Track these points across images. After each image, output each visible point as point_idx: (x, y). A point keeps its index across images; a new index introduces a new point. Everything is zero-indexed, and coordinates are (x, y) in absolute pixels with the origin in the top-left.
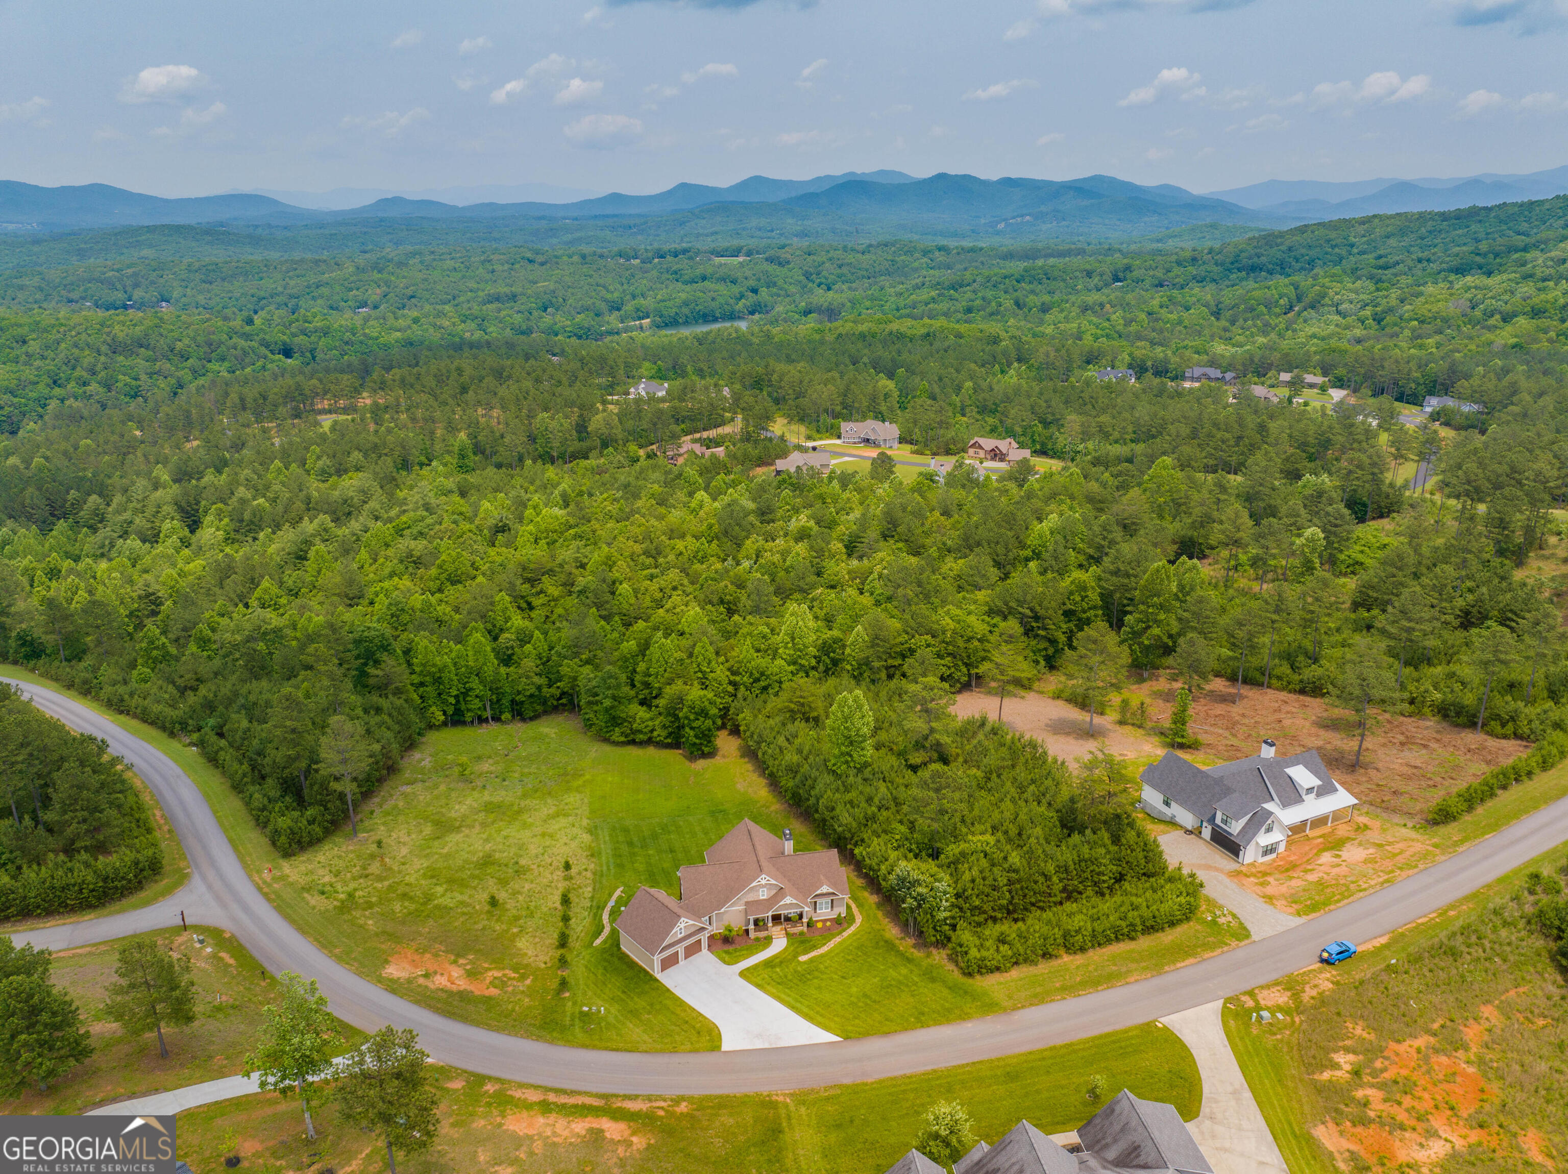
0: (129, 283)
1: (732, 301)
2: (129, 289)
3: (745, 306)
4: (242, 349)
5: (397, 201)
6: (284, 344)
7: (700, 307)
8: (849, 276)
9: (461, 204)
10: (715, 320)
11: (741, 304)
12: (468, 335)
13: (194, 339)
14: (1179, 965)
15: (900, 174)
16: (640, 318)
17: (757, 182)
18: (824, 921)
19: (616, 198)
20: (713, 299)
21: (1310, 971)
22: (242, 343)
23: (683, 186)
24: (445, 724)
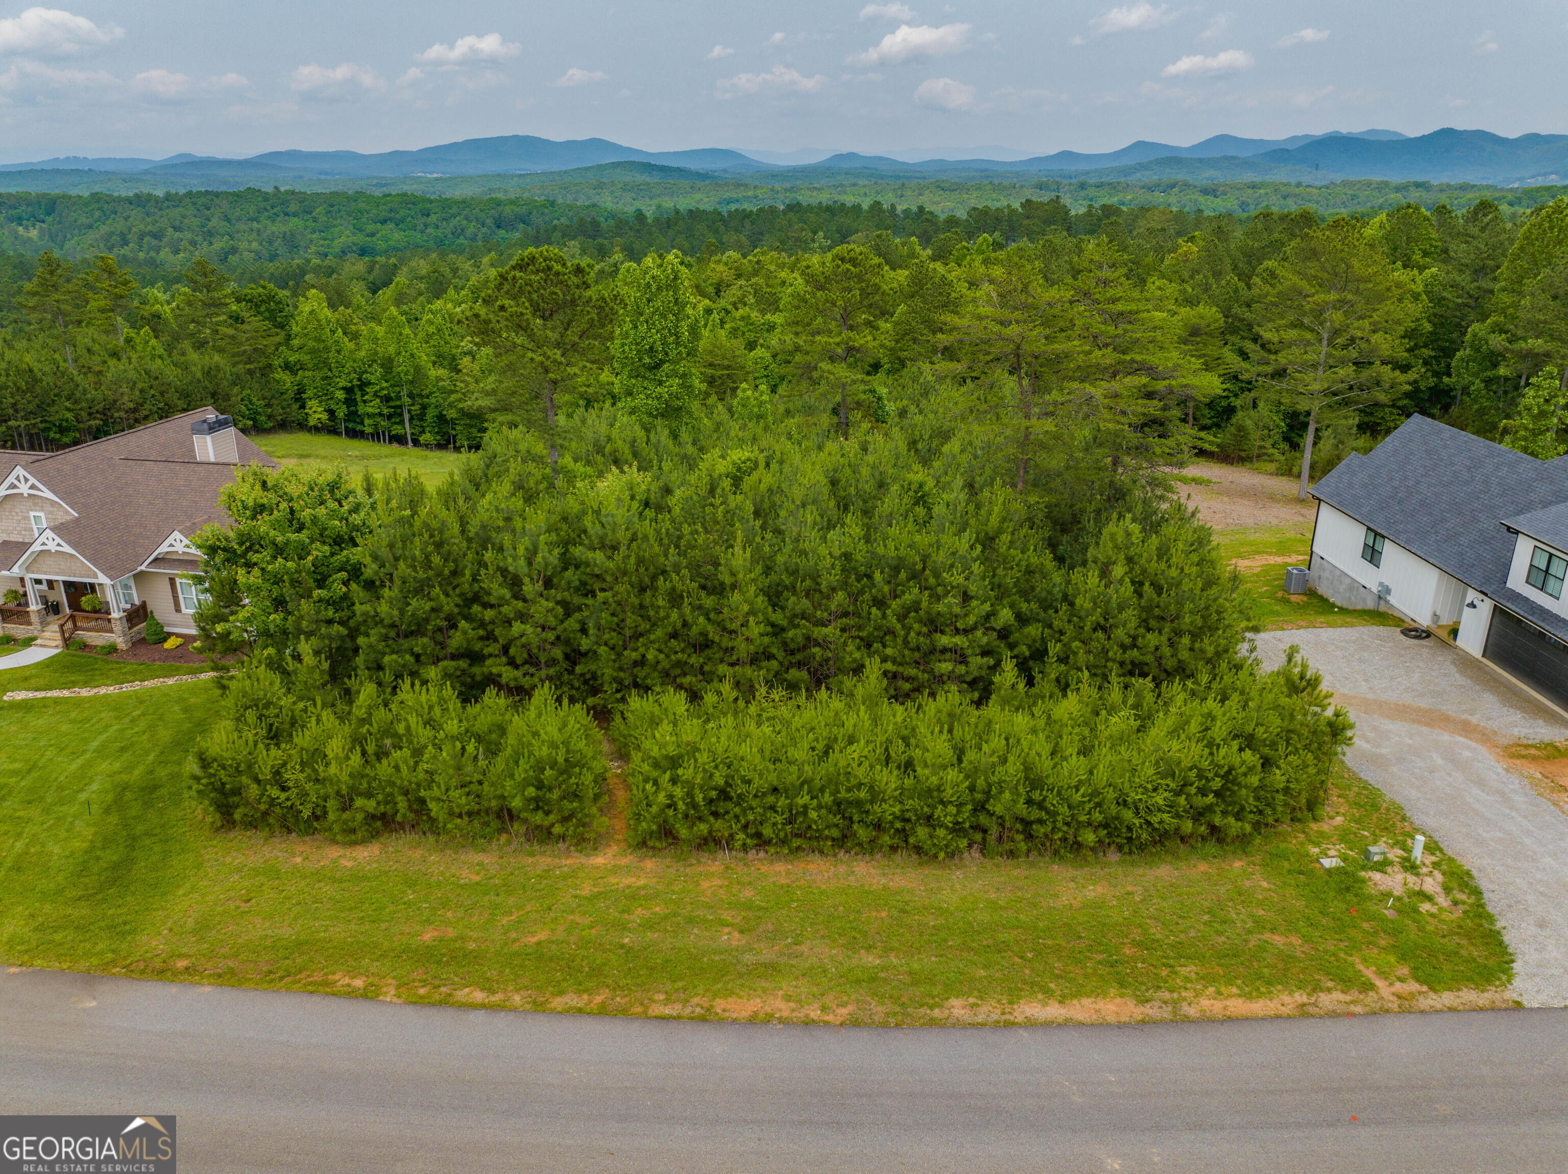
5: (851, 156)
9: (911, 162)
18: (188, 638)
19: (1066, 155)
24: (330, 429)
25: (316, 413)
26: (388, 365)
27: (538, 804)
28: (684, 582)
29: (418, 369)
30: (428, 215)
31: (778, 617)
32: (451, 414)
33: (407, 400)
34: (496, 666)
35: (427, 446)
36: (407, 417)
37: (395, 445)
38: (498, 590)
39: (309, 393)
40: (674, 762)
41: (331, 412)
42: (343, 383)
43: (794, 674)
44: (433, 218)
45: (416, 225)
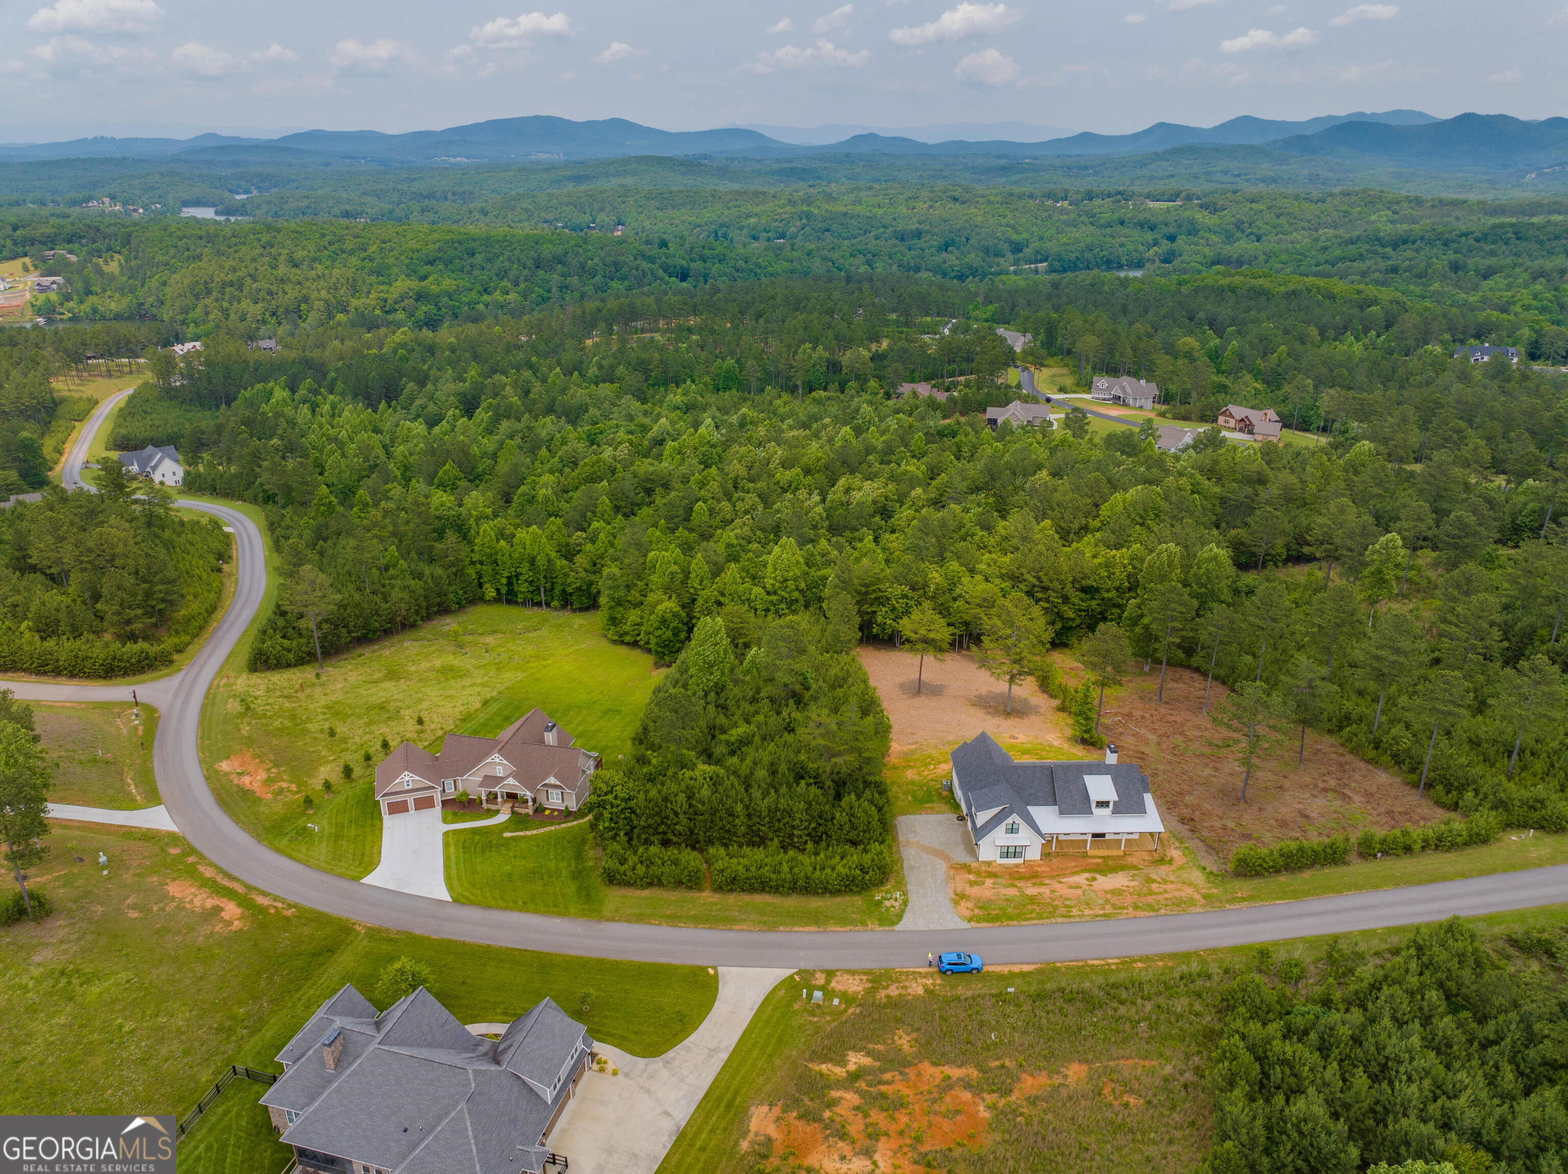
0: (596, 207)
1: (1141, 248)
2: (594, 213)
3: (1156, 253)
4: (643, 271)
5: (872, 137)
6: (682, 268)
7: (1105, 253)
8: (1287, 227)
9: (931, 142)
10: (1120, 267)
11: (1151, 252)
12: (853, 268)
13: (602, 259)
14: (796, 929)
15: (1421, 115)
16: (1036, 262)
17: (1246, 123)
18: (553, 810)
19: (1087, 138)
20: (1122, 245)
21: (914, 973)
22: (645, 265)
23: (1161, 126)
24: (497, 600)
25: (491, 593)
26: (532, 561)
27: (690, 881)
28: (723, 813)
29: (549, 561)
30: (473, 254)
31: (751, 823)
32: (570, 590)
33: (543, 581)
34: (670, 836)
35: (555, 609)
36: (542, 590)
37: (536, 608)
38: (672, 816)
39: (485, 579)
40: (723, 871)
41: (498, 590)
42: (506, 574)
43: (755, 839)
44: (479, 259)
45: (463, 266)
